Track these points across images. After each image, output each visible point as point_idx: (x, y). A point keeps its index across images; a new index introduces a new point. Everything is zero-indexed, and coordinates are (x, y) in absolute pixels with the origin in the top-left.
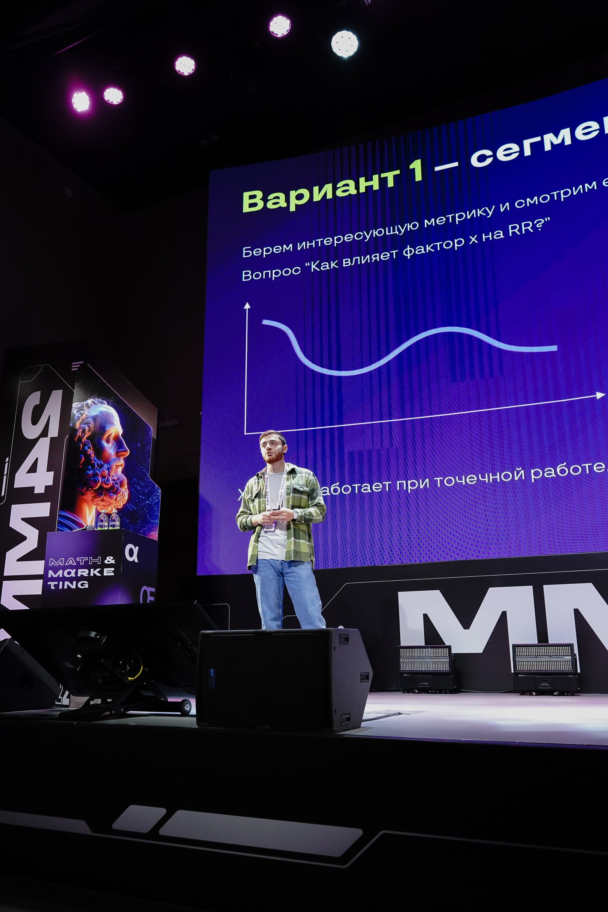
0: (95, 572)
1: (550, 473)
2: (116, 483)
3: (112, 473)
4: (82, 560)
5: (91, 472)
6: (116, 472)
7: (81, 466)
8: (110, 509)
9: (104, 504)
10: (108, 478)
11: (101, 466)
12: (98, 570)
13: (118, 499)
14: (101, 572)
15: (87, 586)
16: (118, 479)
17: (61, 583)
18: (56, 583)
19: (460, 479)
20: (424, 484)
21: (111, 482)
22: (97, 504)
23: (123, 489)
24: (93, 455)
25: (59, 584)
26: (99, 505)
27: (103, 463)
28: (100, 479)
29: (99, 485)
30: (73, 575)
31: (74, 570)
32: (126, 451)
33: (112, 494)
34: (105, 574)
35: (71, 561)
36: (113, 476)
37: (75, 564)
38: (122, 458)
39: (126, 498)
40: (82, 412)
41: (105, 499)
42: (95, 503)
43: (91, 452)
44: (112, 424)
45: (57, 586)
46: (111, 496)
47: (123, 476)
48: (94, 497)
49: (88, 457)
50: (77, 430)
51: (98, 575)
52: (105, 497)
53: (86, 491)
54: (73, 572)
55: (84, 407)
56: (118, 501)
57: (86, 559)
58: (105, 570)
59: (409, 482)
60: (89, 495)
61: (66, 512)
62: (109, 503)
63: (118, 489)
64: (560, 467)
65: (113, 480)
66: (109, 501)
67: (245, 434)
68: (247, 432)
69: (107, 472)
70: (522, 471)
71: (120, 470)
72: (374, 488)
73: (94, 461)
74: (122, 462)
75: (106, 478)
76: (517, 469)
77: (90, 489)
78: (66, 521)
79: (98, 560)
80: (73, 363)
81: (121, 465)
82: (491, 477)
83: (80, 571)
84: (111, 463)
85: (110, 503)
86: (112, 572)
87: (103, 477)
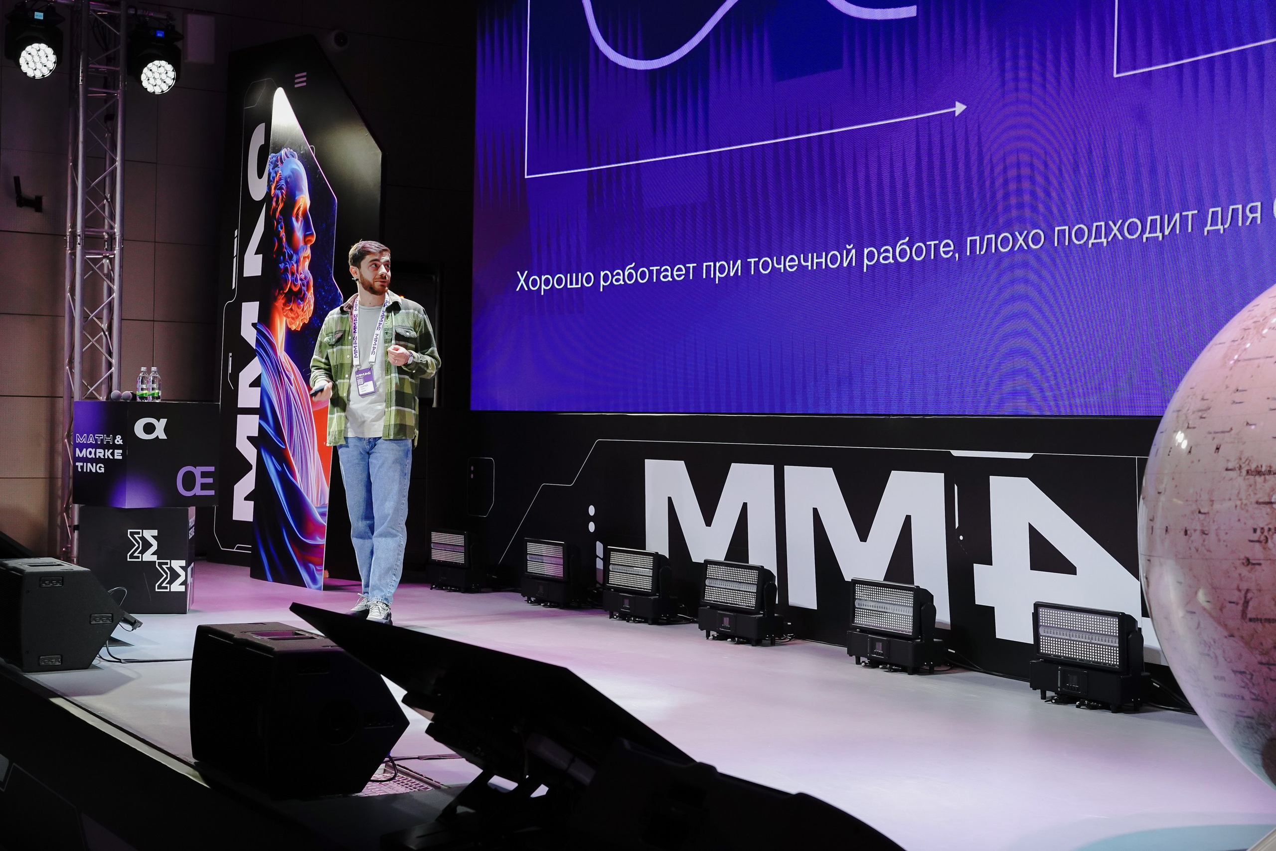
0: (108, 453)
1: (888, 255)
2: (304, 285)
3: (300, 268)
4: (100, 437)
5: (282, 266)
6: (303, 268)
7: (274, 256)
8: (298, 323)
9: (293, 315)
10: (296, 276)
11: (291, 257)
12: (111, 451)
13: (305, 309)
14: (113, 454)
15: (103, 470)
16: (305, 278)
17: (85, 464)
18: (82, 464)
19: (779, 263)
20: (735, 268)
21: (299, 282)
22: (287, 316)
23: (310, 294)
24: (284, 240)
25: (83, 464)
26: (288, 318)
27: (292, 252)
28: (290, 277)
29: (289, 286)
30: (93, 456)
31: (94, 449)
32: (312, 234)
33: (299, 301)
34: (116, 457)
35: (91, 441)
36: (301, 274)
37: (94, 443)
38: (309, 246)
39: (312, 308)
40: (276, 169)
41: (293, 308)
42: (285, 314)
43: (283, 233)
44: (301, 190)
45: (82, 467)
46: (300, 304)
47: (310, 273)
48: (285, 305)
49: (280, 240)
50: (272, 198)
51: (111, 457)
52: (293, 306)
53: (278, 294)
54: (93, 451)
55: (278, 162)
56: (305, 312)
57: (101, 437)
58: (116, 451)
59: (718, 265)
60: (281, 300)
61: (262, 325)
62: (296, 315)
63: (305, 294)
64: (900, 246)
65: (301, 280)
66: (297, 312)
67: (526, 177)
68: (528, 175)
69: (295, 265)
70: (854, 251)
71: (307, 263)
72: (675, 273)
73: (286, 249)
74: (308, 252)
75: (295, 276)
76: (848, 247)
77: (282, 292)
78: (262, 338)
79: (109, 439)
80: (297, 76)
81: (308, 257)
82: (815, 261)
83: (98, 450)
84: (300, 253)
85: (298, 314)
86: (120, 454)
87: (293, 274)
